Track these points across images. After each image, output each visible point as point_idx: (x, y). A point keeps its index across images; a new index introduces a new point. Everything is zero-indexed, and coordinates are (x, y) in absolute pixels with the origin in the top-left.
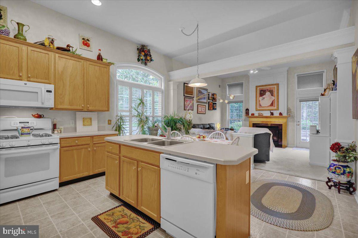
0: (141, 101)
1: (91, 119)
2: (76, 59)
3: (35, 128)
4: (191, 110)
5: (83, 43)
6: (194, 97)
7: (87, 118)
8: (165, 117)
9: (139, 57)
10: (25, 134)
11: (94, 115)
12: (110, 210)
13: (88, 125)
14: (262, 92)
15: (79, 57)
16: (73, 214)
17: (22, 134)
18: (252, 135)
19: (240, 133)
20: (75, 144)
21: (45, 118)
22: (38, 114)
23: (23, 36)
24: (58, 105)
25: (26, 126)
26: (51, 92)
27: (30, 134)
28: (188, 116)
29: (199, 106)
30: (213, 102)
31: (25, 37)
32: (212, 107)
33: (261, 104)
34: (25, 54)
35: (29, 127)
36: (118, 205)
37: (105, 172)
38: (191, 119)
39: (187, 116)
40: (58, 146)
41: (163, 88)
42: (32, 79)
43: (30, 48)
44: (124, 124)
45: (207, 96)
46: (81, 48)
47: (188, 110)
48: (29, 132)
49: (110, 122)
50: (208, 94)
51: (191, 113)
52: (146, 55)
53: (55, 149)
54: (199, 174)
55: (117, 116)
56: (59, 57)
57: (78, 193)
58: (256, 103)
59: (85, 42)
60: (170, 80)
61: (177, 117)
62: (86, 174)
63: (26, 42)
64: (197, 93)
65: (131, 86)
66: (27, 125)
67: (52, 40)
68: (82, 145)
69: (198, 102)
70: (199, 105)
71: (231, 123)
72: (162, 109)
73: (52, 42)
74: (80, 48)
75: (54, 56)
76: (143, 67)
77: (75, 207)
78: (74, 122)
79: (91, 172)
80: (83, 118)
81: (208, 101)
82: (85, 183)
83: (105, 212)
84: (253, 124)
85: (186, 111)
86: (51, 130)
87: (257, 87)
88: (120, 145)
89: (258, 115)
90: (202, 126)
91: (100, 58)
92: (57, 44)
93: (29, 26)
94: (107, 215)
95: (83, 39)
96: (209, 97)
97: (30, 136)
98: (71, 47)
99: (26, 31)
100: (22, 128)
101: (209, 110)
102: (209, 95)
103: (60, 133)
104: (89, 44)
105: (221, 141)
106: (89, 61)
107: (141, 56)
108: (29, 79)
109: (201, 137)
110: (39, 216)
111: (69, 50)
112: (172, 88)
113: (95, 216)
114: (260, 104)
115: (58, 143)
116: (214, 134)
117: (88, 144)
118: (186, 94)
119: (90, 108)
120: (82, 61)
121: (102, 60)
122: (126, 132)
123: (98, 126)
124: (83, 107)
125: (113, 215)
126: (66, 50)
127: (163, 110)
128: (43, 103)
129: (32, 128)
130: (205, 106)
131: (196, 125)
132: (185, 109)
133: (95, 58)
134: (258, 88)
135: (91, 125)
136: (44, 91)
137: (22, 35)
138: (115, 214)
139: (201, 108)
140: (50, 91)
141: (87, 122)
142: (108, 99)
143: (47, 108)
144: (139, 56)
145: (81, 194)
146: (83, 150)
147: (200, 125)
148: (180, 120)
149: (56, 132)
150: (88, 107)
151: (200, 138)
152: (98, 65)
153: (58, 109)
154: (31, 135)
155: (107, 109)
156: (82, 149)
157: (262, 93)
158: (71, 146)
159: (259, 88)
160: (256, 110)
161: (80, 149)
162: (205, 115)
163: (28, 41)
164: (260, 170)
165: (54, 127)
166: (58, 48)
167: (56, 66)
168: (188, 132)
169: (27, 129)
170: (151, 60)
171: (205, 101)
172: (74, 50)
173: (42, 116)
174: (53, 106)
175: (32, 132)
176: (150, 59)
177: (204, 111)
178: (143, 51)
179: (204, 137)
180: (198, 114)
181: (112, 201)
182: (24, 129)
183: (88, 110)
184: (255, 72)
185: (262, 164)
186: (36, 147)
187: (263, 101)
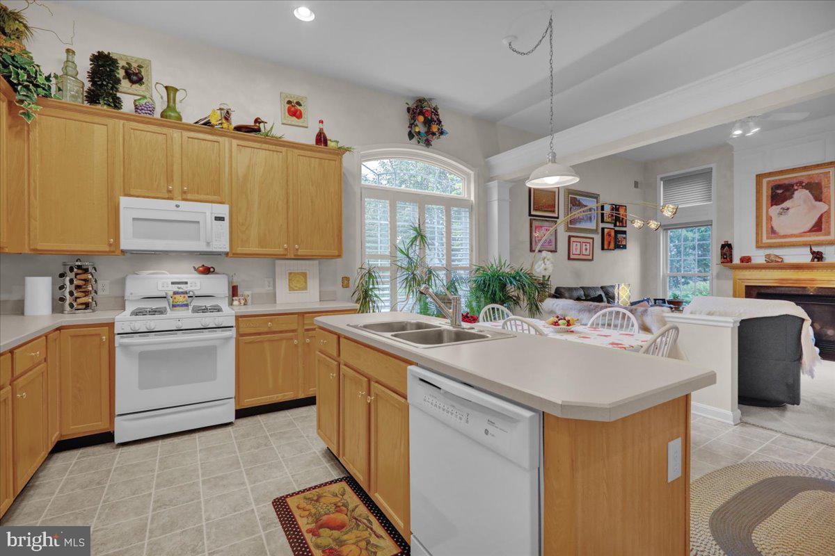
0: (418, 233)
1: (304, 275)
2: (271, 147)
3: (197, 294)
4: (551, 251)
5: (289, 111)
6: (558, 218)
7: (298, 273)
8: (479, 269)
9: (411, 128)
10: (178, 305)
11: (311, 267)
12: (315, 487)
13: (300, 289)
14: (780, 191)
15: (279, 143)
16: (242, 484)
17: (174, 306)
18: (730, 320)
19: (691, 313)
20: (266, 330)
21: (217, 273)
22: (203, 265)
23: (176, 112)
24: (238, 247)
25: (180, 290)
26: (224, 220)
27: (187, 305)
28: (540, 266)
29: (572, 239)
30: (617, 229)
31: (179, 113)
32: (614, 241)
33: (775, 228)
34: (177, 148)
35: (186, 293)
36: (336, 478)
37: (315, 397)
38: (547, 274)
39: (536, 267)
40: (233, 333)
41: (472, 198)
42: (189, 196)
43: (186, 134)
44: (376, 286)
45: (596, 214)
46: (285, 122)
47: (540, 251)
48: (185, 303)
49: (346, 282)
50: (600, 205)
51: (548, 260)
52: (428, 123)
53: (227, 339)
54: (493, 435)
55: (361, 268)
56: (238, 145)
57: (266, 437)
58: (758, 225)
59: (293, 109)
60: (492, 178)
61: (507, 270)
62: (289, 396)
63: (180, 122)
64: (566, 206)
65: (394, 198)
66: (184, 288)
67: (228, 112)
68: (281, 332)
69: (569, 229)
70: (573, 236)
71: (677, 284)
72: (471, 251)
73: (227, 117)
74: (283, 124)
75: (229, 145)
76: (422, 150)
77: (251, 469)
78: (272, 283)
79: (300, 392)
80: (290, 274)
81: (602, 225)
82: (288, 416)
83: (304, 491)
84: (746, 286)
85: (533, 254)
86: (227, 299)
87: (759, 177)
88: (339, 337)
89: (765, 262)
90: (582, 293)
91: (321, 139)
92: (236, 120)
93: (185, 90)
94: (305, 498)
95: (289, 102)
96: (602, 215)
97: (188, 309)
98: (263, 122)
99: (181, 101)
100: (175, 293)
101: (603, 248)
102: (602, 208)
103: (245, 304)
104: (301, 111)
105: (622, 336)
106: (297, 148)
107: (417, 125)
108: (185, 196)
109: (560, 322)
110: (183, 476)
111: (258, 130)
112: (495, 196)
113: (281, 497)
114: (772, 228)
115: (232, 327)
116: (604, 315)
117: (293, 331)
118: (535, 210)
119: (301, 252)
120: (284, 149)
121: (326, 144)
122: (380, 304)
123: (320, 292)
124: (286, 249)
125: (317, 501)
126: (251, 129)
127: (474, 253)
128: (208, 244)
129: (191, 294)
130: (591, 241)
131: (563, 291)
132: (533, 249)
133: (312, 141)
134: (765, 181)
135: (305, 288)
136: (210, 218)
137: (174, 110)
138: (322, 500)
139: (579, 244)
140: (222, 219)
141: (298, 281)
142: (340, 231)
143: (219, 254)
144: (412, 125)
145: (272, 440)
146: (284, 344)
147: (576, 289)
148: (514, 278)
149: (236, 303)
150: (297, 250)
151: (559, 325)
152: (318, 155)
153: (237, 254)
154: (190, 308)
155: (336, 253)
156: (281, 339)
157: (780, 193)
158: (259, 334)
159: (767, 179)
160: (758, 247)
161: (277, 340)
162: (592, 262)
163: (184, 121)
164: (761, 430)
165: (234, 291)
166: (238, 128)
167: (234, 165)
168: (538, 309)
169: (182, 296)
170: (442, 133)
171: (592, 225)
172: (268, 127)
173: (212, 270)
174: (227, 250)
175: (190, 303)
176: (439, 129)
177: (588, 253)
178: (421, 113)
179: (569, 324)
180: (571, 262)
181: (327, 465)
182: (177, 296)
183: (298, 255)
184: (749, 131)
185: (773, 413)
186: (196, 333)
187: (783, 217)
